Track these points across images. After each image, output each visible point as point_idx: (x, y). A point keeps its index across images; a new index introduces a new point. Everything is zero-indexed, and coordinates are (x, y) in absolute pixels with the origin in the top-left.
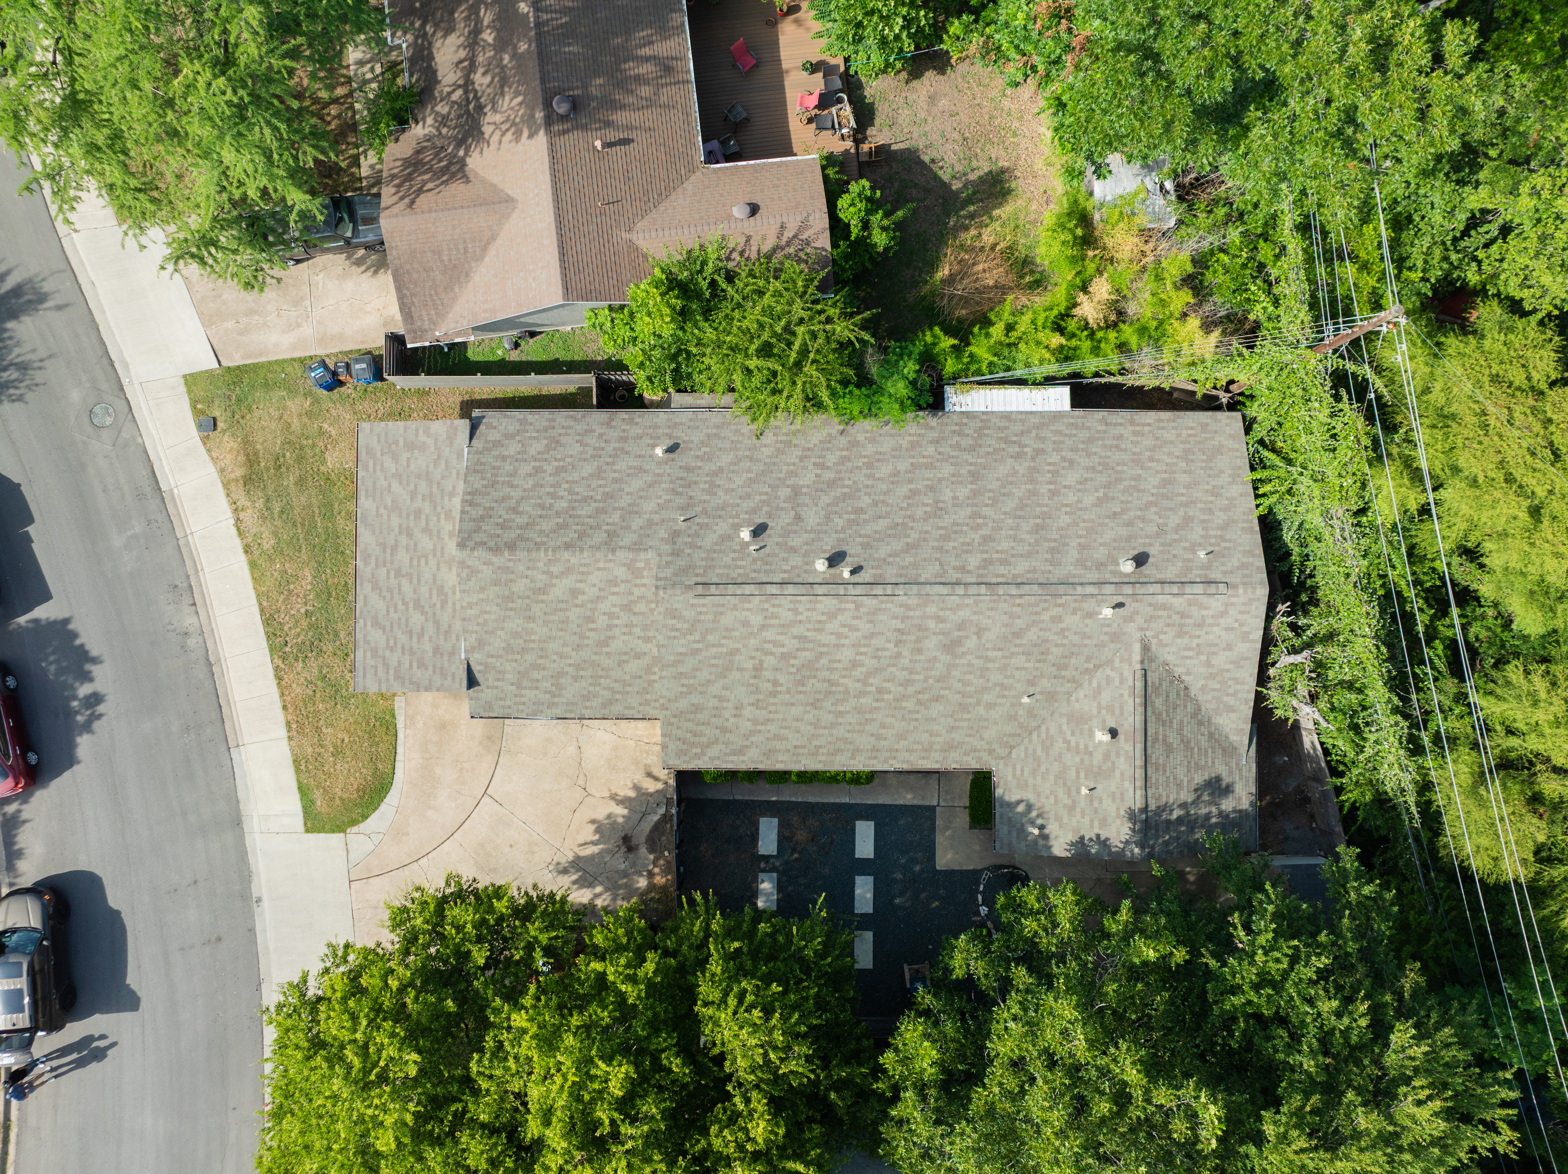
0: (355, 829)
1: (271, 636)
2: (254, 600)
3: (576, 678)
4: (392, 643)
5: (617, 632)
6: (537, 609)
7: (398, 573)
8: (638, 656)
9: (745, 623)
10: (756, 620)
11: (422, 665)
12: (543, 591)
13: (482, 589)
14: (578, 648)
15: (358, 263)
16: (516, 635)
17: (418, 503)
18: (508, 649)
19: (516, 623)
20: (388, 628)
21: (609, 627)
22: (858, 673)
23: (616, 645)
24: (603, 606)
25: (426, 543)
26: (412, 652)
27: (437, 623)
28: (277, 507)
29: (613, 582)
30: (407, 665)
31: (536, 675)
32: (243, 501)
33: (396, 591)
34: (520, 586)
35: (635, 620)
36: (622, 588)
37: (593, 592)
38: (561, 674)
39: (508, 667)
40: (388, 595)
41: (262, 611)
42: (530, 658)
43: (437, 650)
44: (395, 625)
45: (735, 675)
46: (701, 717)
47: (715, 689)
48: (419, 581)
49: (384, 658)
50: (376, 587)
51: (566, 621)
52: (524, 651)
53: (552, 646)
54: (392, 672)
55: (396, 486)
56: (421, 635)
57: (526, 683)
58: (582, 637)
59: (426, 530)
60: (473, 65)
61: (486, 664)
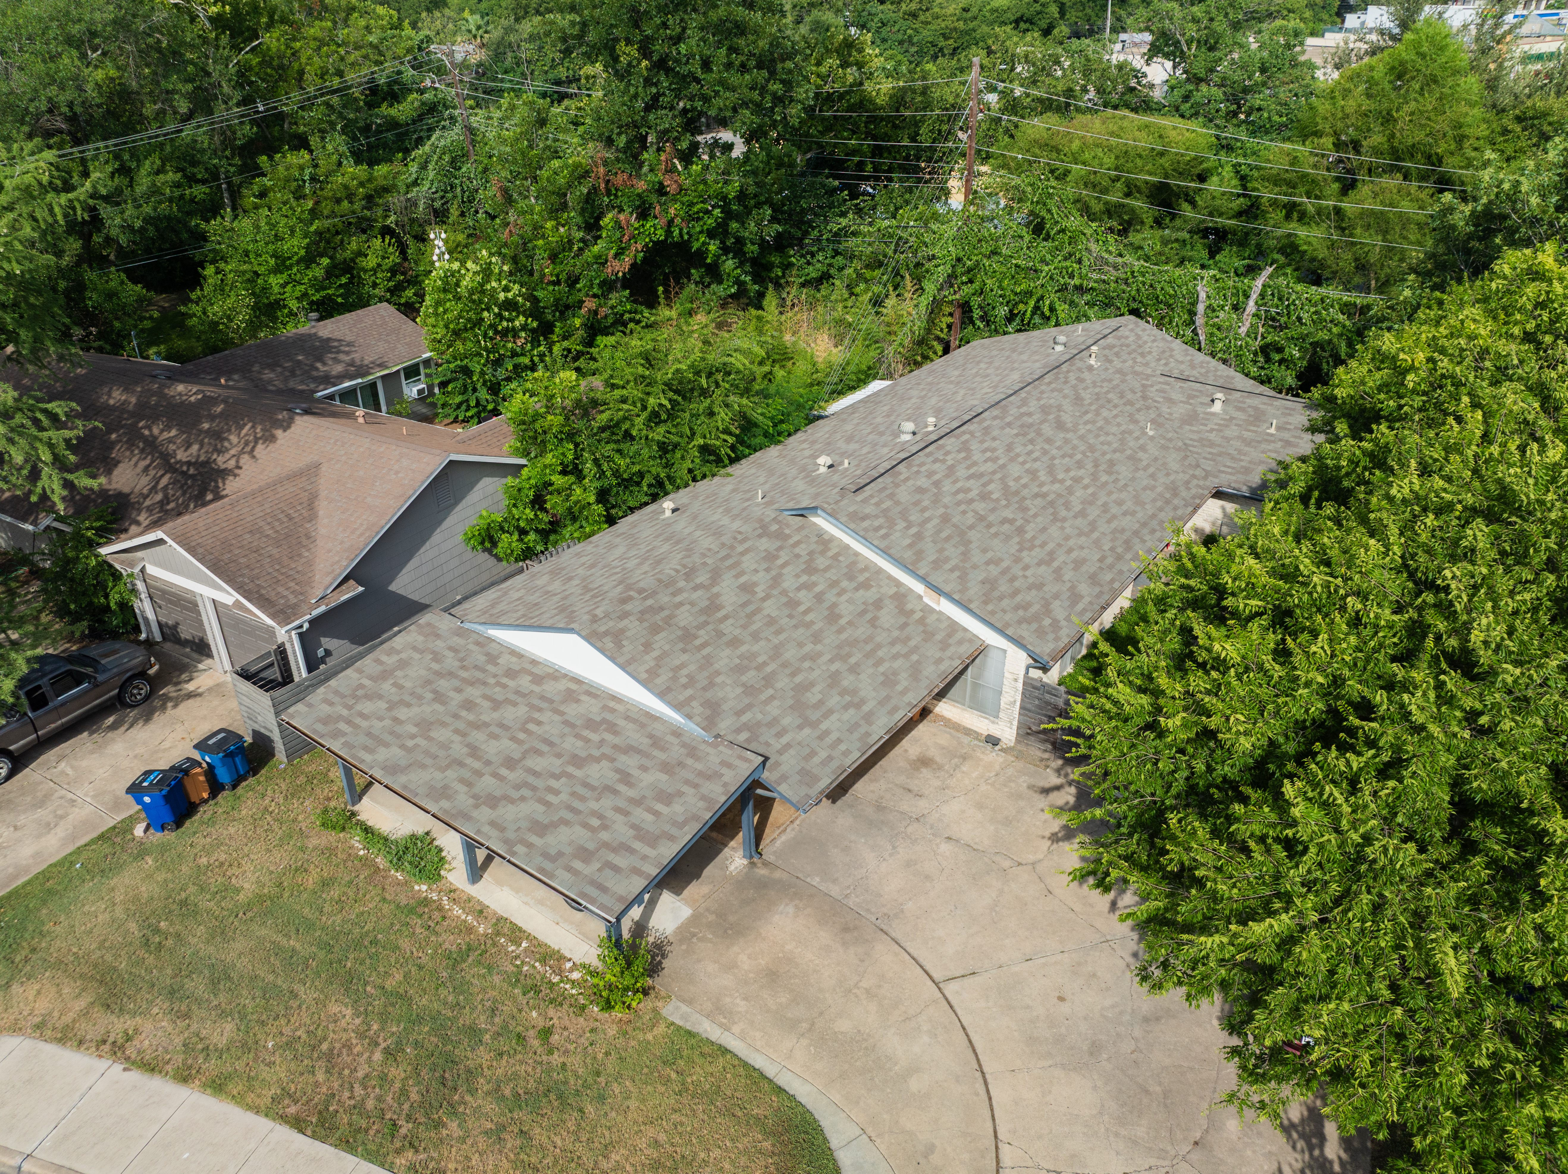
1: (347, 1144)
2: (264, 1124)
3: (854, 670)
4: (595, 822)
5: (831, 597)
6: (728, 628)
7: (510, 763)
8: (878, 604)
9: (920, 490)
10: (923, 482)
11: (666, 798)
12: (713, 606)
13: (648, 646)
14: (816, 638)
15: (113, 727)
16: (740, 669)
17: (456, 698)
18: (749, 690)
19: (725, 658)
20: (568, 816)
21: (819, 598)
23: (846, 610)
24: (789, 583)
25: (510, 714)
26: (638, 802)
27: (629, 749)
28: (197, 985)
29: (770, 557)
30: (650, 818)
31: (813, 696)
32: (118, 1025)
33: (531, 779)
34: (685, 617)
35: (832, 575)
36: (784, 556)
37: (762, 579)
38: (834, 679)
39: (774, 709)
40: (525, 792)
41: (298, 1124)
42: (783, 682)
43: (668, 768)
44: (577, 804)
45: (973, 535)
46: (1004, 587)
47: (977, 557)
48: (551, 744)
49: (606, 845)
50: (493, 801)
51: (771, 621)
52: (769, 680)
53: (790, 654)
54: (637, 845)
55: (402, 713)
56: (626, 778)
57: (814, 716)
58: (808, 625)
59: (497, 705)
60: (165, 457)
61: (745, 727)
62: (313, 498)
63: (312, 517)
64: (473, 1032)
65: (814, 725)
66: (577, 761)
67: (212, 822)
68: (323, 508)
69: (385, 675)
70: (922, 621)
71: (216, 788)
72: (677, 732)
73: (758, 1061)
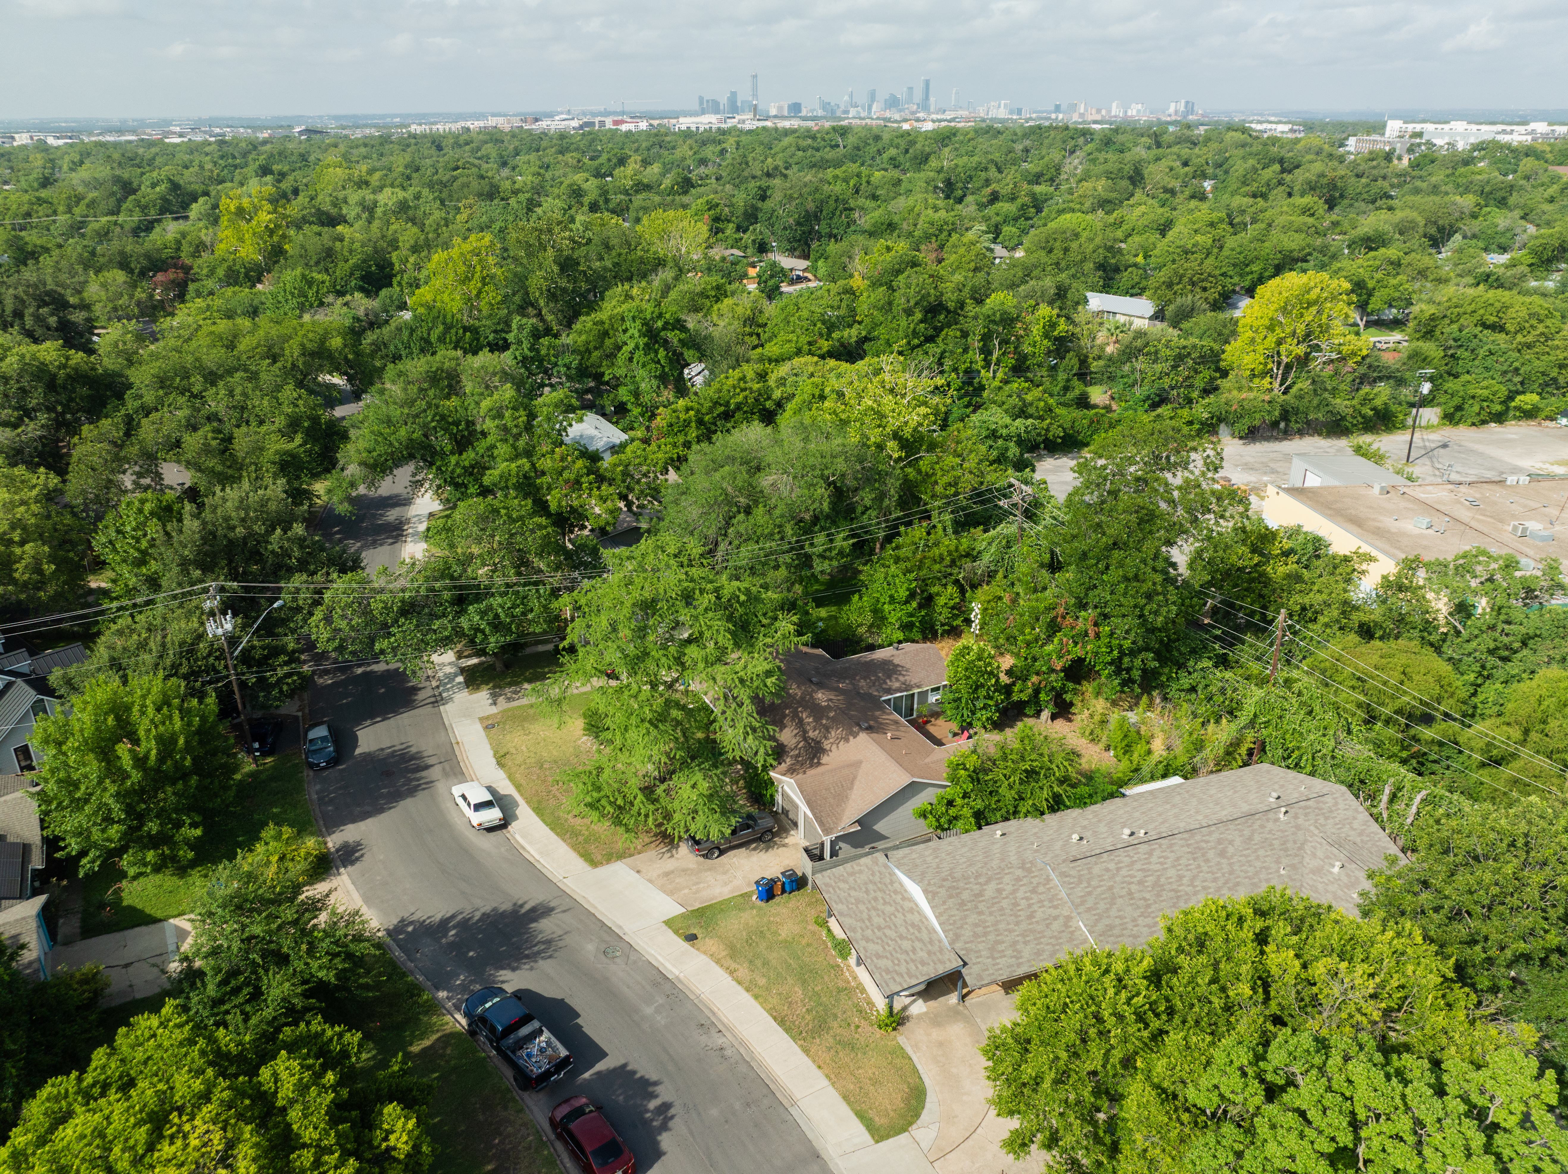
0: (914, 1126)
1: (787, 1030)
2: (766, 1014)
3: (1026, 943)
4: (896, 962)
5: (1035, 907)
6: (982, 906)
7: (879, 928)
8: (1056, 918)
9: (1107, 870)
10: (1112, 866)
11: (923, 963)
12: (980, 894)
13: (944, 903)
14: (1017, 923)
15: (755, 849)
16: (976, 925)
17: (873, 894)
18: (976, 935)
19: (973, 918)
20: (889, 956)
21: (1030, 906)
22: (1185, 881)
23: (1039, 915)
24: (1020, 895)
25: (889, 909)
26: (913, 961)
27: (920, 940)
28: (759, 963)
29: (1018, 879)
30: (914, 968)
31: (1000, 947)
32: (734, 966)
33: (883, 937)
34: (966, 895)
35: (1042, 897)
36: (1025, 881)
37: (1009, 888)
38: (1015, 943)
39: (981, 946)
40: (879, 941)
41: (775, 1019)
42: (991, 937)
43: (929, 953)
44: (893, 953)
45: (1119, 901)
46: (1116, 931)
47: (1113, 912)
48: (896, 927)
49: (895, 971)
50: (868, 940)
51: (1002, 909)
52: (985, 934)
53: (1002, 926)
54: (905, 976)
55: (853, 893)
56: (914, 950)
57: (996, 955)
58: (1017, 916)
59: (885, 903)
60: (805, 732)
61: (966, 949)
62: (855, 778)
63: (851, 788)
64: (835, 1016)
65: (994, 958)
66: (901, 937)
67: (778, 904)
68: (857, 783)
69: (852, 874)
70: (1072, 933)
71: (783, 891)
72: (940, 941)
73: (919, 1067)
